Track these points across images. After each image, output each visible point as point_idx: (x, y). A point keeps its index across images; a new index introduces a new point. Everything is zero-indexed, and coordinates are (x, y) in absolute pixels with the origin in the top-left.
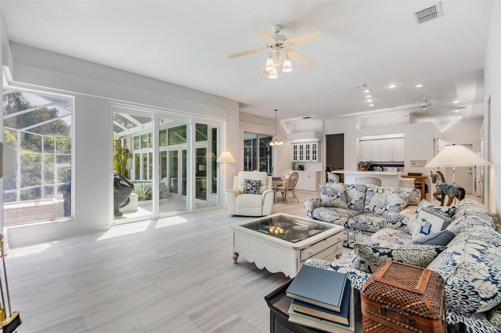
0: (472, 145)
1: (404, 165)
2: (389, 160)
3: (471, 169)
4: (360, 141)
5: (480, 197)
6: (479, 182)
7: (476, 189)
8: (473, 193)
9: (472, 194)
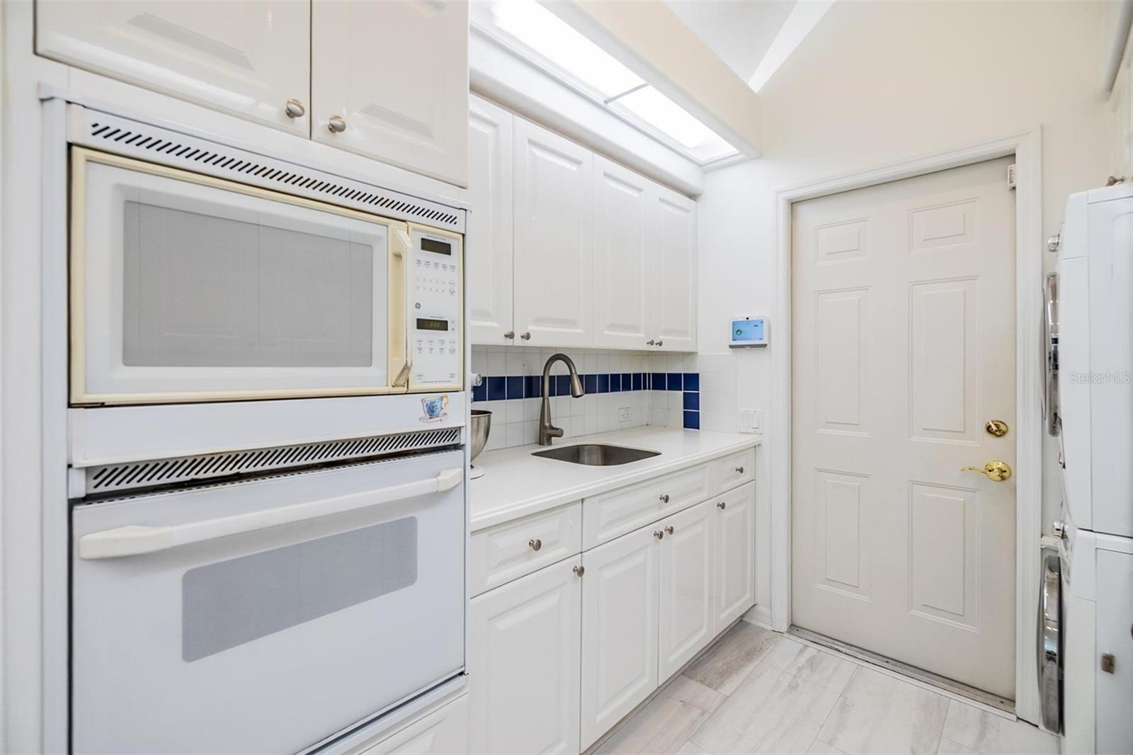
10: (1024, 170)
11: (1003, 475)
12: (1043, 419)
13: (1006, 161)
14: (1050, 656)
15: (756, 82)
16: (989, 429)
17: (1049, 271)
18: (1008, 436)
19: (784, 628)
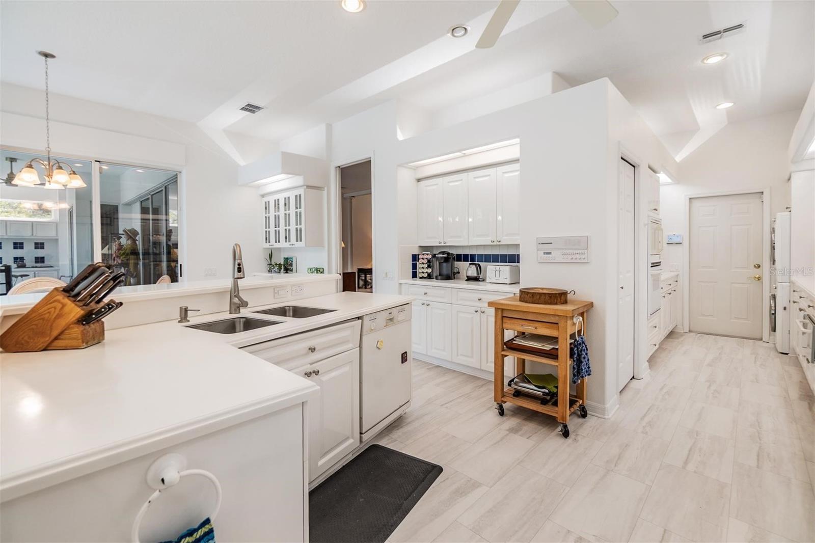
0: (763, 192)
1: (518, 255)
2: (487, 241)
3: (759, 267)
4: (419, 180)
5: (787, 354)
6: (785, 308)
7: (774, 329)
8: (766, 338)
9: (761, 339)
10: (766, 197)
11: (759, 279)
12: (771, 262)
13: (760, 194)
14: (773, 314)
15: (678, 158)
16: (755, 266)
17: (772, 227)
18: (761, 268)
19: (688, 331)
